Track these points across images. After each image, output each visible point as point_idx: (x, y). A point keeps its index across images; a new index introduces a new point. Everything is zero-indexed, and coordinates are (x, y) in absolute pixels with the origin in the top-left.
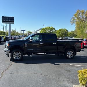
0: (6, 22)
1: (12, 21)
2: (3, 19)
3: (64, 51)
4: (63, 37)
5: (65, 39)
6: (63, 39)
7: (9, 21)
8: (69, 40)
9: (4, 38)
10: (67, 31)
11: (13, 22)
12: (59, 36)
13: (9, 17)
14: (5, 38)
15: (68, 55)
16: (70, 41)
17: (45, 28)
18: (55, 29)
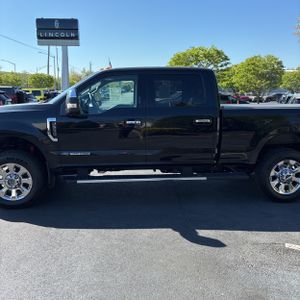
0: (52, 38)
1: (73, 35)
2: (39, 30)
3: (253, 161)
4: (260, 90)
5: (269, 100)
6: (265, 97)
7: (62, 35)
8: (287, 102)
9: (38, 98)
10: (280, 63)
11: (77, 38)
12: (244, 87)
13: (60, 21)
14: (42, 96)
15: (274, 178)
16: (289, 105)
17: (185, 55)
18: (226, 58)
